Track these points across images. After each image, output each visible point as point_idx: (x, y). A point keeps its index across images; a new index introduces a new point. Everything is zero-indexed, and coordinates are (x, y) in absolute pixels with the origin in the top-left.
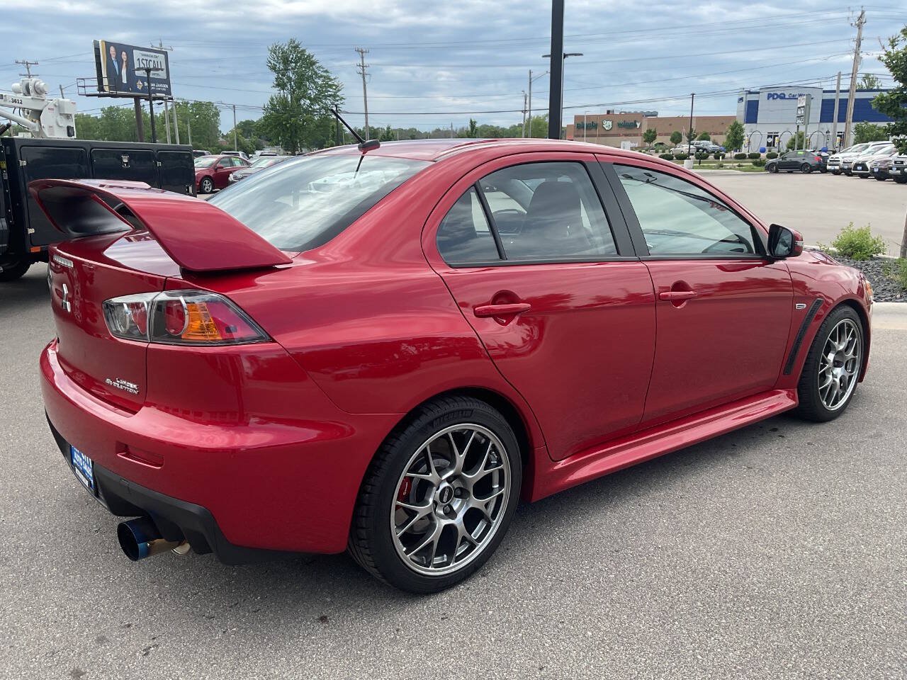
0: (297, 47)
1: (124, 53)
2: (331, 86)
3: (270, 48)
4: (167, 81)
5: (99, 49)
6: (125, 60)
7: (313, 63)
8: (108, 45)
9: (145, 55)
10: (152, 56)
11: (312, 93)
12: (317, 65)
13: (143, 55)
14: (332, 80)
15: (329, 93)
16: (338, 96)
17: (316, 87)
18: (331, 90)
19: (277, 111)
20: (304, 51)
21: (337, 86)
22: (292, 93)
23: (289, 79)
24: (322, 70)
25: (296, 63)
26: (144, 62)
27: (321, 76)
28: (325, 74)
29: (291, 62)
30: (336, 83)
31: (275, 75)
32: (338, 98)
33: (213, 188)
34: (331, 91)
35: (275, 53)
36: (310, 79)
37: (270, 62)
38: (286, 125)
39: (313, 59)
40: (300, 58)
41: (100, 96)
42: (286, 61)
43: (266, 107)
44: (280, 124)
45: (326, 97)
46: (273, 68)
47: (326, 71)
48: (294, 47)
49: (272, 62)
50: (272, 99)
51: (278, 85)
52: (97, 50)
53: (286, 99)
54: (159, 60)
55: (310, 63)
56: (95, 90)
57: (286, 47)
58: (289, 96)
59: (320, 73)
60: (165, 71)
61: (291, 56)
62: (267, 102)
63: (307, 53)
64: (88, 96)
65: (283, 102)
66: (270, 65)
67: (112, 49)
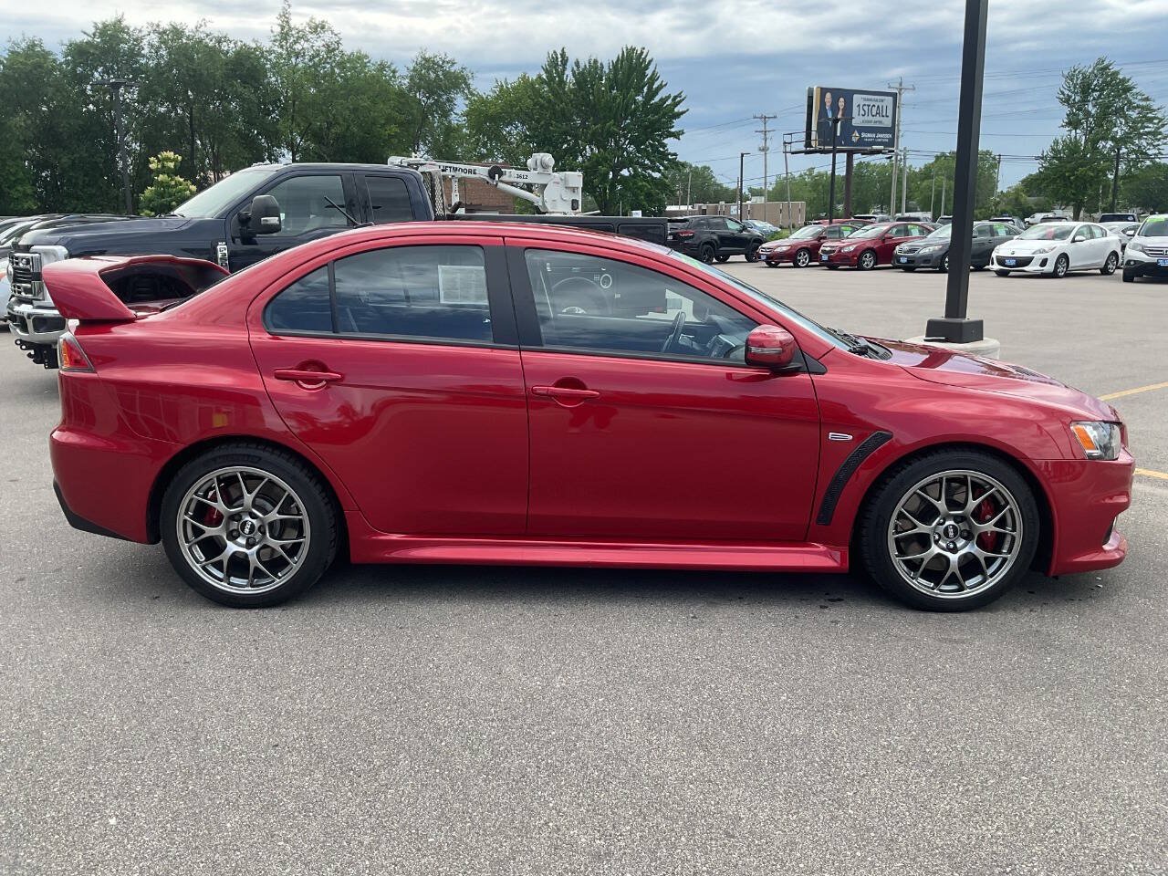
0: (1107, 67)
1: (842, 99)
2: (1150, 120)
3: (1066, 73)
4: (892, 130)
5: (812, 97)
6: (841, 108)
7: (1129, 89)
8: (824, 91)
9: (868, 100)
10: (877, 101)
11: (1119, 131)
12: (1134, 91)
13: (865, 100)
14: (1155, 111)
15: (1146, 130)
16: (1160, 133)
17: (1127, 123)
18: (1151, 125)
19: (1059, 159)
20: (1117, 73)
21: (1161, 120)
22: (1088, 132)
23: (1088, 114)
24: (1139, 97)
25: (1102, 90)
26: (866, 108)
27: (1138, 107)
28: (1144, 103)
29: (1094, 90)
30: (1159, 116)
31: (1067, 110)
32: (1160, 136)
33: (876, 263)
34: (1151, 127)
35: (1072, 80)
36: (1120, 112)
37: (1063, 93)
38: (1069, 177)
39: (1129, 83)
40: (1108, 84)
41: (807, 153)
42: (1086, 89)
43: (1045, 154)
44: (1063, 177)
45: (1140, 136)
46: (1066, 101)
47: (1147, 99)
48: (1102, 69)
49: (1066, 92)
50: (1056, 142)
51: (1069, 124)
52: (810, 98)
53: (1077, 142)
54: (884, 104)
55: (1123, 88)
56: (801, 147)
57: (1090, 70)
58: (1084, 138)
59: (1136, 102)
60: (890, 117)
61: (1095, 82)
62: (1046, 147)
63: (1121, 77)
64: (793, 153)
65: (1073, 147)
66: (1062, 96)
67: (828, 95)
